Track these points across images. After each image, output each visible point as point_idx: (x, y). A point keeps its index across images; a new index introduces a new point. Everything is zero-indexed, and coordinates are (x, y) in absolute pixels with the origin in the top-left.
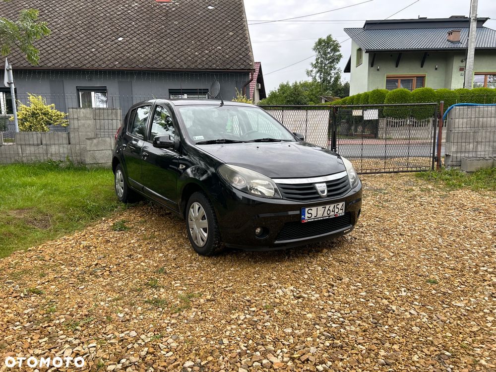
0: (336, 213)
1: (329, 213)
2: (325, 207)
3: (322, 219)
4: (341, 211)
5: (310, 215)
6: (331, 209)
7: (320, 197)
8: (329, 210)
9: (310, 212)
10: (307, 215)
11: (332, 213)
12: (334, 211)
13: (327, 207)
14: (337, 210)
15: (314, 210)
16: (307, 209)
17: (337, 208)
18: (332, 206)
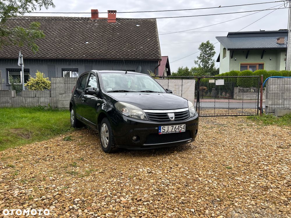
0: (180, 130)
1: (175, 130)
2: (173, 126)
3: (171, 133)
4: (183, 130)
5: (164, 130)
6: (177, 127)
7: (170, 121)
8: (175, 128)
9: (164, 128)
10: (162, 130)
11: (177, 130)
12: (179, 129)
13: (174, 126)
14: (180, 129)
15: (166, 128)
16: (162, 127)
17: (181, 127)
18: (177, 126)
